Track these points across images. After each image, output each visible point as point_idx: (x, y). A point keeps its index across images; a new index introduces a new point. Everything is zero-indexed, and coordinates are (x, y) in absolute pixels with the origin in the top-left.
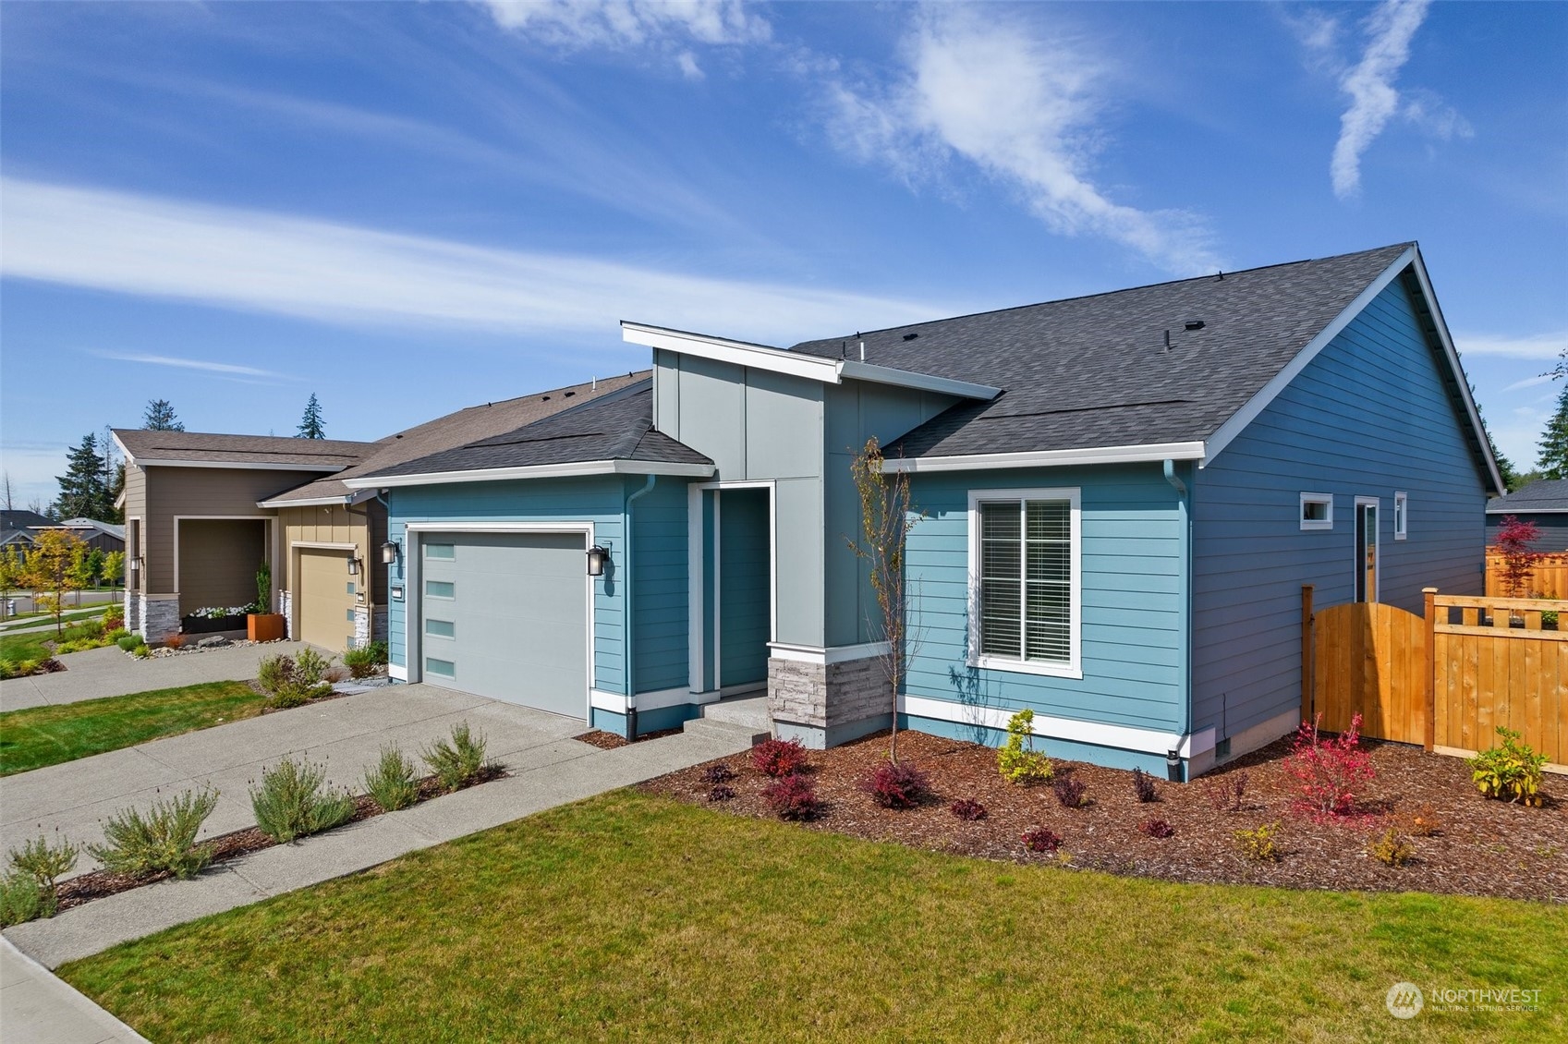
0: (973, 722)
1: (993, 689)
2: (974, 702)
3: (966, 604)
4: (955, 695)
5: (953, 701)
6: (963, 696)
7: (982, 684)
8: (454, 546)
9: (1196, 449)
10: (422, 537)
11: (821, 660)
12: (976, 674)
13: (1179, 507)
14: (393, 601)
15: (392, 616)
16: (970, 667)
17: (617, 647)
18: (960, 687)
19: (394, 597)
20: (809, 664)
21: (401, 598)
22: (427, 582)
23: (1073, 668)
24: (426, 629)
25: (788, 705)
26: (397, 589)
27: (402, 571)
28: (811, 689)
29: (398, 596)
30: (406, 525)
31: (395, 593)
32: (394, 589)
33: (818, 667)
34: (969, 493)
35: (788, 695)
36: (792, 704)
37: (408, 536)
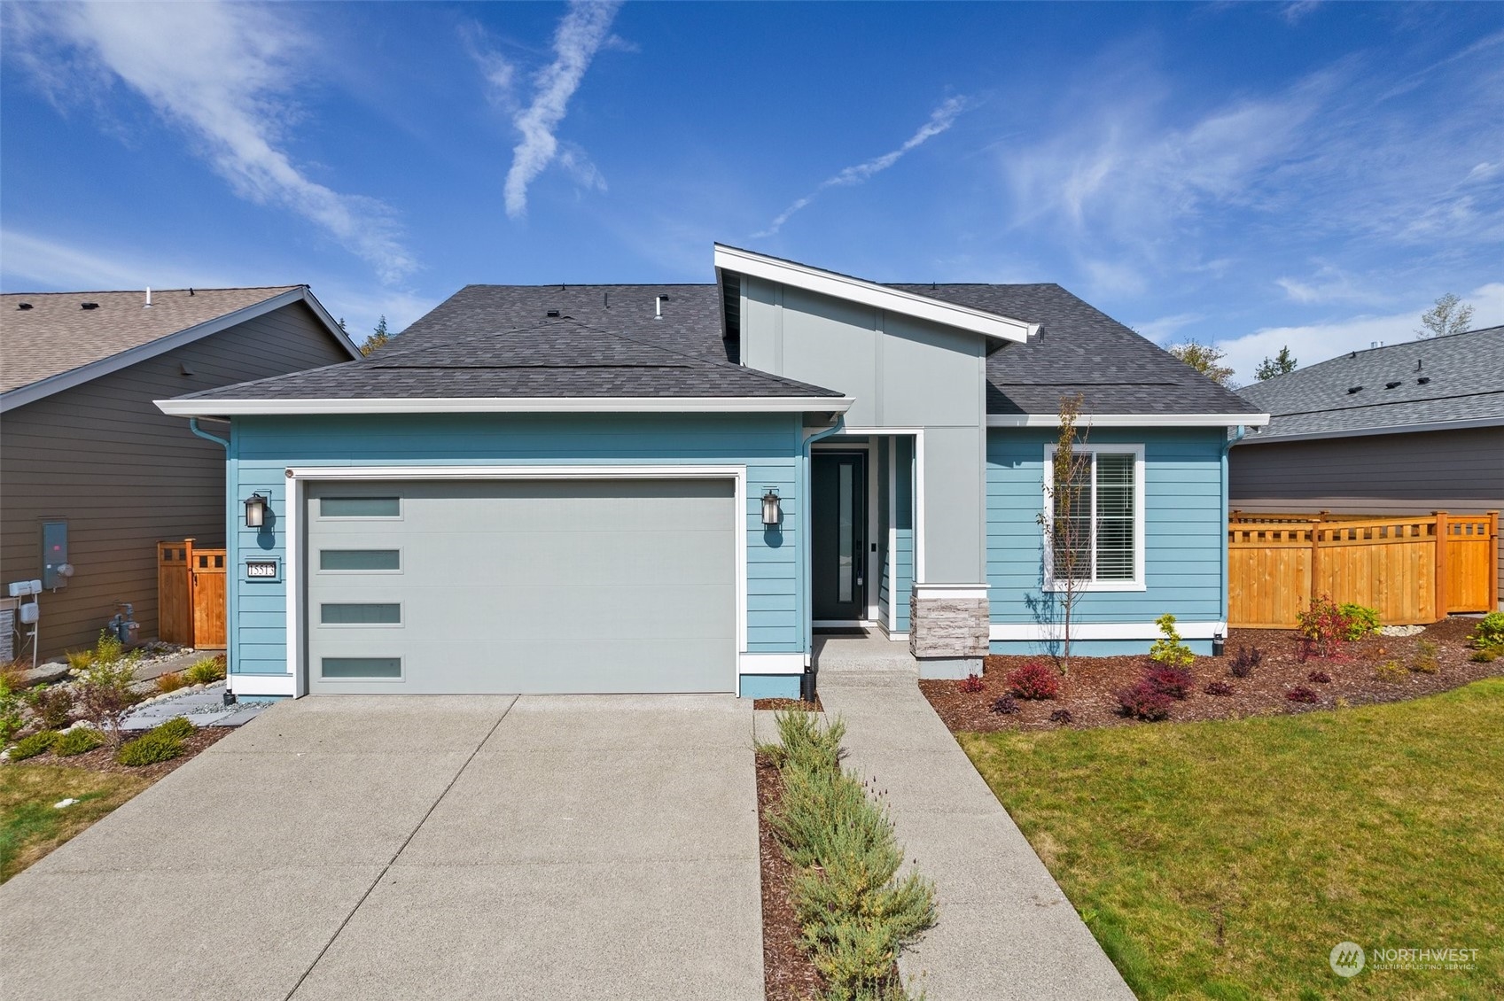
0: (1049, 638)
2: (1048, 621)
3: (1042, 539)
4: (1029, 618)
6: (1038, 617)
7: (1057, 605)
8: (398, 498)
9: (1262, 419)
10: (309, 488)
11: (983, 594)
12: (1052, 596)
13: (1220, 460)
14: (247, 582)
15: (245, 604)
16: (1046, 593)
17: (790, 603)
18: (1035, 610)
19: (250, 577)
20: (968, 600)
21: (274, 576)
22: (322, 551)
23: (1138, 583)
24: (322, 616)
25: (941, 642)
26: (262, 564)
27: (274, 537)
28: (972, 622)
29: (264, 574)
30: (290, 472)
31: (254, 571)
32: (250, 564)
33: (980, 601)
34: (1046, 446)
35: (942, 633)
36: (947, 641)
37: (291, 487)
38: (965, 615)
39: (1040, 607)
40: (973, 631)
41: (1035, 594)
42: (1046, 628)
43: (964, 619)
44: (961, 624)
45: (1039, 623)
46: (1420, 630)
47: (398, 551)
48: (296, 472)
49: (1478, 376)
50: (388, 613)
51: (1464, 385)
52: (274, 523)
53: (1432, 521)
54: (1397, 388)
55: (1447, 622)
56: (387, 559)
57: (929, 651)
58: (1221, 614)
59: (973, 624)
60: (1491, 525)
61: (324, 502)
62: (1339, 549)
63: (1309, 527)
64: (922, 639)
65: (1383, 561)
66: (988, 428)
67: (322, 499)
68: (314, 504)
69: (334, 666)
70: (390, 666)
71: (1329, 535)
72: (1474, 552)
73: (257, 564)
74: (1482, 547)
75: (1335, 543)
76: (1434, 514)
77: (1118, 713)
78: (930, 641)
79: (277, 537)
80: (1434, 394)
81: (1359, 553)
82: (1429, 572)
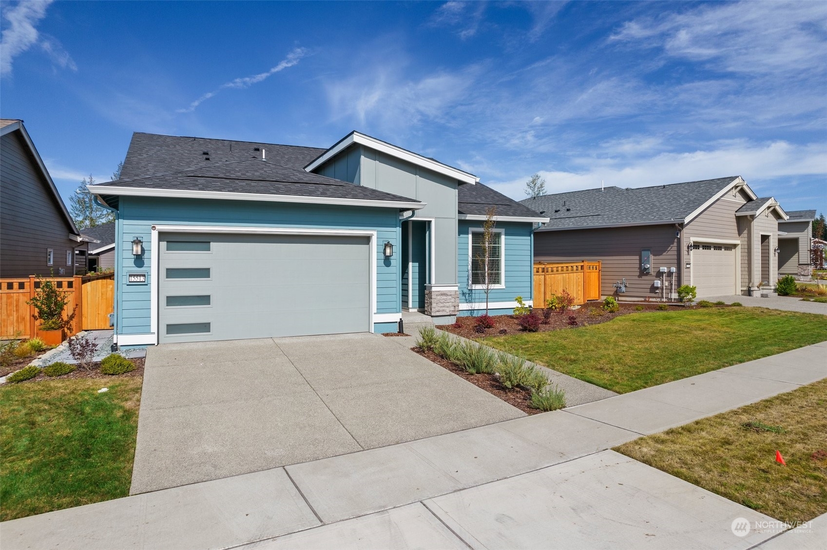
0: (470, 309)
1: (477, 296)
2: (470, 302)
3: (468, 267)
4: (463, 301)
5: (463, 303)
6: (466, 300)
7: (473, 295)
8: (210, 242)
9: (547, 220)
10: (162, 235)
11: (456, 289)
12: (471, 292)
13: (530, 236)
14: (128, 285)
15: (125, 297)
16: (469, 290)
17: (393, 291)
18: (465, 297)
19: (130, 282)
20: (451, 291)
21: (144, 282)
22: (167, 269)
23: (502, 286)
24: (167, 303)
25: (441, 309)
26: (137, 275)
27: (144, 261)
28: (453, 300)
29: (139, 280)
30: (154, 227)
31: (133, 279)
32: (130, 276)
33: (456, 291)
34: (469, 228)
35: (442, 305)
36: (444, 308)
37: (155, 235)
38: (450, 297)
39: (467, 296)
40: (453, 304)
41: (466, 291)
42: (469, 304)
43: (450, 299)
44: (449, 301)
45: (467, 302)
46: (579, 307)
47: (209, 269)
48: (158, 227)
49: (588, 209)
50: (204, 300)
51: (584, 212)
52: (144, 254)
53: (582, 264)
54: (559, 212)
55: (587, 303)
56: (204, 273)
57: (437, 313)
58: (531, 298)
59: (453, 301)
60: (599, 266)
61: (169, 243)
62: (553, 275)
63: (543, 266)
64: (434, 308)
65: (567, 280)
66: (459, 220)
67: (167, 242)
68: (164, 244)
69: (172, 329)
70: (205, 327)
71: (550, 269)
72: (594, 276)
73: (134, 276)
74: (597, 274)
75: (552, 273)
76: (583, 262)
77: (520, 330)
78: (437, 309)
79: (146, 261)
80: (574, 215)
81: (560, 277)
82: (581, 284)
